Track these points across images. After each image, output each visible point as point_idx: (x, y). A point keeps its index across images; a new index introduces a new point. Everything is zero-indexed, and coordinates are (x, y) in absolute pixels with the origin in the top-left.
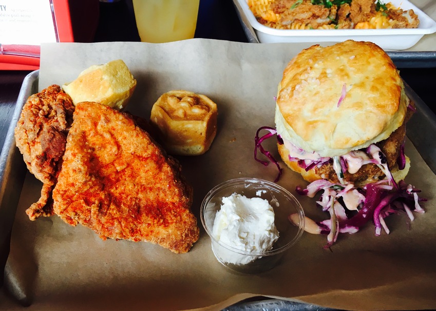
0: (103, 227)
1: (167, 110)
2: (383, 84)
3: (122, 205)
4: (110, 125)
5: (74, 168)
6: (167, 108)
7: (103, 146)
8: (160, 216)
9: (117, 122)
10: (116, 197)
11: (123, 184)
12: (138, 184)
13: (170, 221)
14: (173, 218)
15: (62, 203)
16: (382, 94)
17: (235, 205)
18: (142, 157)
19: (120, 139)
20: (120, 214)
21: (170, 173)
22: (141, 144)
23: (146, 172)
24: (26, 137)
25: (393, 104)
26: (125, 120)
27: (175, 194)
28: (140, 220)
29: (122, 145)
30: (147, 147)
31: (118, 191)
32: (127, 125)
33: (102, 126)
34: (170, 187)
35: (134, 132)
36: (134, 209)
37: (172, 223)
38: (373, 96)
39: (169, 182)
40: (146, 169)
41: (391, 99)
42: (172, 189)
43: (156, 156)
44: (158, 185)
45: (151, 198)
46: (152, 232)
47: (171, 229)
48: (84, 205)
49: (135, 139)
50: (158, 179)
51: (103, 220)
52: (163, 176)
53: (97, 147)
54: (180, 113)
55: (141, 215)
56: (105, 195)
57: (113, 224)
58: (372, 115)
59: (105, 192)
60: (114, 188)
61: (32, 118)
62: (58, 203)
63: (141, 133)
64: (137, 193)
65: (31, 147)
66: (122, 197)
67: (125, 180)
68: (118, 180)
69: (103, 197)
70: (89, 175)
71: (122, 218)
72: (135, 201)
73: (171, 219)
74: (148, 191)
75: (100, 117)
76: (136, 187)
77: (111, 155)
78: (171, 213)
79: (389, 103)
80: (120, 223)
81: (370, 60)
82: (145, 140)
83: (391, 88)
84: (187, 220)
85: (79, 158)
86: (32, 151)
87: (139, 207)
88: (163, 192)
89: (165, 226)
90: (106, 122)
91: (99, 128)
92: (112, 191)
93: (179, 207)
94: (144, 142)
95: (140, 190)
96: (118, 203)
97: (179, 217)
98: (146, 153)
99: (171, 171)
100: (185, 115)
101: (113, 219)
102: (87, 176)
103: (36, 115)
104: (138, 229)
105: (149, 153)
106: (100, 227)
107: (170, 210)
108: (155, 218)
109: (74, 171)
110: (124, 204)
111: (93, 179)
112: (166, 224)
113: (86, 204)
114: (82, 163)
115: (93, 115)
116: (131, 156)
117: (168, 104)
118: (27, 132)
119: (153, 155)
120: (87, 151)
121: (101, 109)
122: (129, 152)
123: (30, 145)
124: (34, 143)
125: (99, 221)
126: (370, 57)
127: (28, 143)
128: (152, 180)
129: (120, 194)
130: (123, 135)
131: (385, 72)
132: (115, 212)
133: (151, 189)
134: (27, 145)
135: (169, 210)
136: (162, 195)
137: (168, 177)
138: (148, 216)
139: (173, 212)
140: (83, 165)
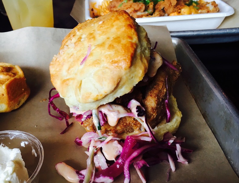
2: (119, 42)
16: (117, 51)
25: (125, 60)
38: (109, 53)
41: (124, 55)
58: (107, 70)
79: (122, 59)
81: (114, 24)
83: (125, 45)
126: (114, 21)
131: (124, 32)
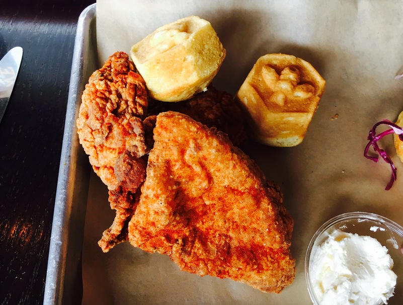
0: (185, 266)
1: (262, 91)
3: (209, 243)
4: (201, 154)
5: (156, 210)
6: (262, 88)
7: (191, 179)
8: (254, 261)
9: (210, 151)
10: (202, 231)
11: (212, 220)
12: (229, 220)
13: (265, 268)
14: (269, 265)
15: (140, 239)
17: (345, 252)
18: (237, 190)
19: (212, 170)
20: (207, 256)
21: (271, 213)
22: (238, 178)
23: (240, 208)
24: (92, 140)
26: (220, 147)
27: (275, 241)
28: (230, 263)
29: (214, 177)
30: (245, 181)
31: (205, 226)
32: (223, 154)
33: (191, 156)
34: (269, 232)
35: (231, 162)
36: (224, 250)
37: (267, 270)
39: (269, 225)
40: (241, 205)
42: (272, 234)
43: (255, 190)
44: (255, 225)
45: (245, 240)
46: (242, 275)
47: (265, 276)
48: (165, 242)
49: (231, 172)
50: (255, 218)
51: (187, 259)
52: (261, 214)
53: (184, 180)
54: (279, 99)
55: (231, 257)
56: (190, 231)
57: (198, 265)
59: (189, 228)
60: (201, 223)
61: (99, 115)
62: (136, 239)
63: (239, 164)
64: (228, 230)
65: (98, 152)
66: (208, 232)
67: (214, 214)
68: (205, 213)
69: (187, 234)
70: (173, 215)
71: (209, 260)
72: (225, 241)
73: (267, 266)
74: (241, 230)
75: (188, 142)
76: (227, 224)
77: (200, 189)
78: (267, 258)
80: (206, 265)
82: (243, 172)
84: (285, 267)
85: (163, 199)
86: (100, 156)
87: (229, 247)
88: (260, 236)
89: (258, 272)
90: (196, 151)
91: (187, 157)
92: (198, 225)
93: (277, 253)
94: (241, 175)
95: (231, 227)
96: (203, 238)
97: (276, 264)
98: (243, 187)
99: (273, 210)
100: (286, 101)
101: (198, 259)
102: (171, 217)
103: (103, 110)
104: (226, 270)
105: (247, 187)
106: (183, 266)
107: (267, 255)
108: (248, 264)
109: (156, 213)
110: (212, 242)
111: (178, 218)
112: (260, 270)
113: (167, 242)
114: (166, 205)
115: (180, 139)
116: (224, 191)
117: (263, 80)
118: (93, 133)
119: (251, 188)
120: (172, 188)
121: (190, 131)
122: (222, 185)
123: (98, 150)
124: (102, 147)
125: (182, 260)
127: (95, 147)
128: (247, 217)
129: (206, 229)
130: (216, 167)
132: (200, 252)
133: (245, 229)
134: (94, 149)
135: (265, 254)
136: (258, 239)
137: (268, 217)
138: (240, 261)
139: (270, 259)
140: (167, 207)
